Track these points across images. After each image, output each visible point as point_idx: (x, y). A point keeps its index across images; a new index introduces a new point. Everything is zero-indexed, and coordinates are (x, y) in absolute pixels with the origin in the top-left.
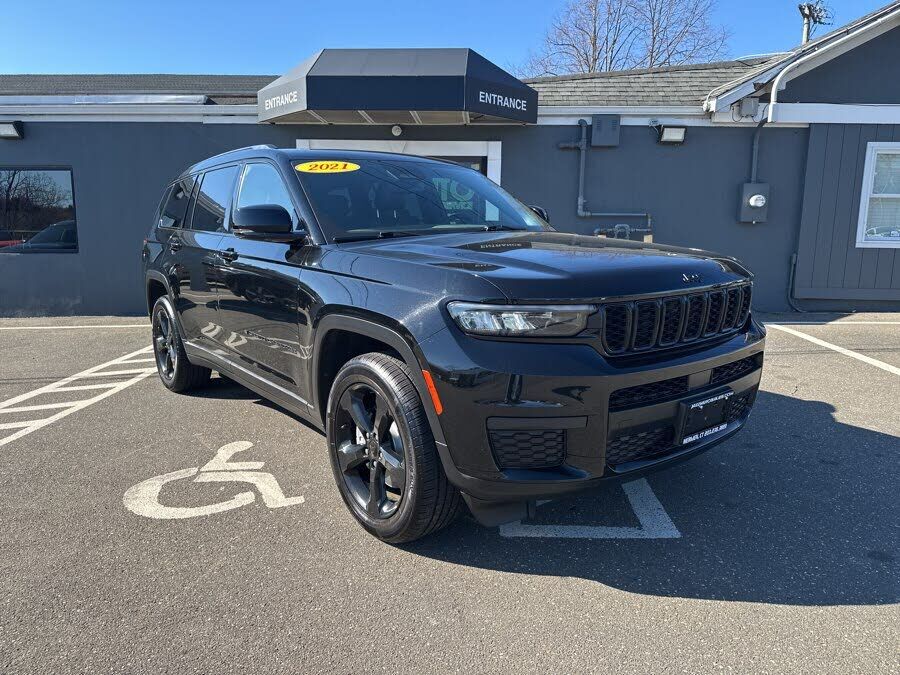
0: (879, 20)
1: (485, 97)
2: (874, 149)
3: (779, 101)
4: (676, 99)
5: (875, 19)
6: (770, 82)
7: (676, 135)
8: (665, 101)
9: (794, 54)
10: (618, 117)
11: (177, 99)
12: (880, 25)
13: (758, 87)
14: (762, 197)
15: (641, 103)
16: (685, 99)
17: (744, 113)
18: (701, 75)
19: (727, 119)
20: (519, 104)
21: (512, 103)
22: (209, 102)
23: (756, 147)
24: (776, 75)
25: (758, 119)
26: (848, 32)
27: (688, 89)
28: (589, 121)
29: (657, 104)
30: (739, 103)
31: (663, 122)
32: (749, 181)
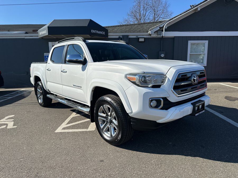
0: (188, 12)
1: (93, 31)
2: (190, 42)
3: (165, 31)
4: (143, 31)
5: (187, 11)
6: (163, 27)
7: (143, 40)
8: (140, 32)
9: (168, 20)
10: (128, 36)
11: (17, 33)
12: (188, 13)
13: (160, 28)
14: (163, 55)
15: (134, 32)
16: (145, 31)
17: (158, 34)
18: (149, 25)
19: (154, 36)
20: (103, 33)
21: (101, 33)
22: (26, 33)
23: (162, 42)
24: (164, 25)
25: (162, 36)
26: (181, 14)
27: (146, 28)
28: (121, 37)
29: (138, 32)
30: (157, 31)
31: (139, 37)
32: (161, 51)
